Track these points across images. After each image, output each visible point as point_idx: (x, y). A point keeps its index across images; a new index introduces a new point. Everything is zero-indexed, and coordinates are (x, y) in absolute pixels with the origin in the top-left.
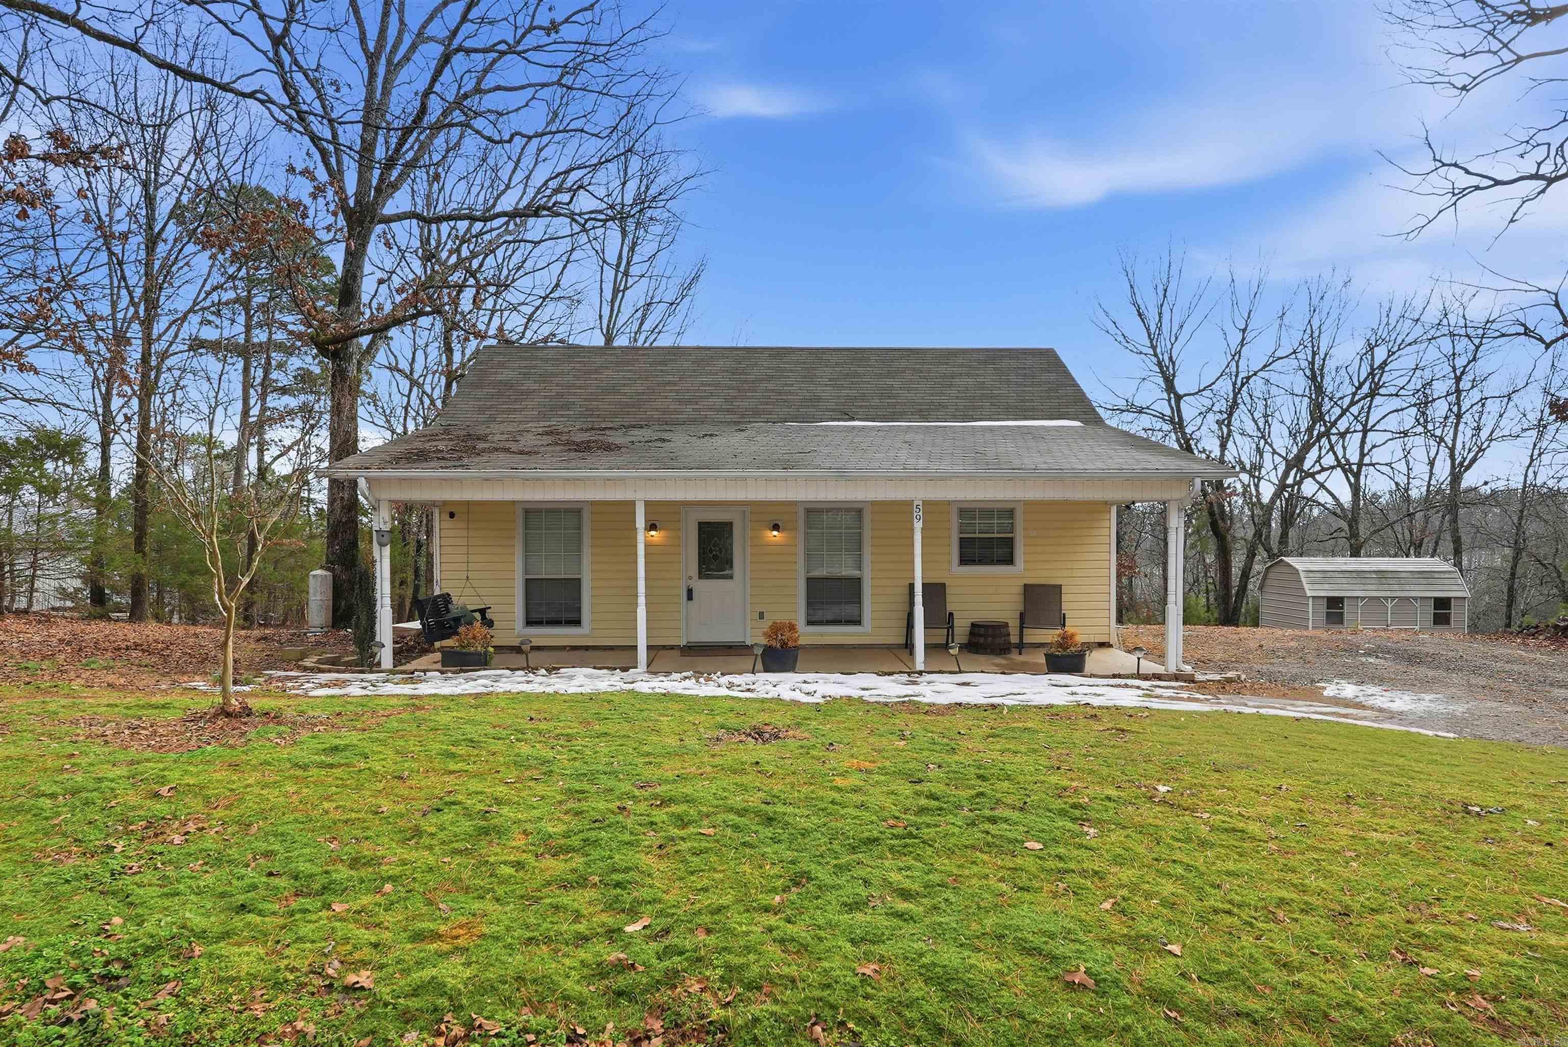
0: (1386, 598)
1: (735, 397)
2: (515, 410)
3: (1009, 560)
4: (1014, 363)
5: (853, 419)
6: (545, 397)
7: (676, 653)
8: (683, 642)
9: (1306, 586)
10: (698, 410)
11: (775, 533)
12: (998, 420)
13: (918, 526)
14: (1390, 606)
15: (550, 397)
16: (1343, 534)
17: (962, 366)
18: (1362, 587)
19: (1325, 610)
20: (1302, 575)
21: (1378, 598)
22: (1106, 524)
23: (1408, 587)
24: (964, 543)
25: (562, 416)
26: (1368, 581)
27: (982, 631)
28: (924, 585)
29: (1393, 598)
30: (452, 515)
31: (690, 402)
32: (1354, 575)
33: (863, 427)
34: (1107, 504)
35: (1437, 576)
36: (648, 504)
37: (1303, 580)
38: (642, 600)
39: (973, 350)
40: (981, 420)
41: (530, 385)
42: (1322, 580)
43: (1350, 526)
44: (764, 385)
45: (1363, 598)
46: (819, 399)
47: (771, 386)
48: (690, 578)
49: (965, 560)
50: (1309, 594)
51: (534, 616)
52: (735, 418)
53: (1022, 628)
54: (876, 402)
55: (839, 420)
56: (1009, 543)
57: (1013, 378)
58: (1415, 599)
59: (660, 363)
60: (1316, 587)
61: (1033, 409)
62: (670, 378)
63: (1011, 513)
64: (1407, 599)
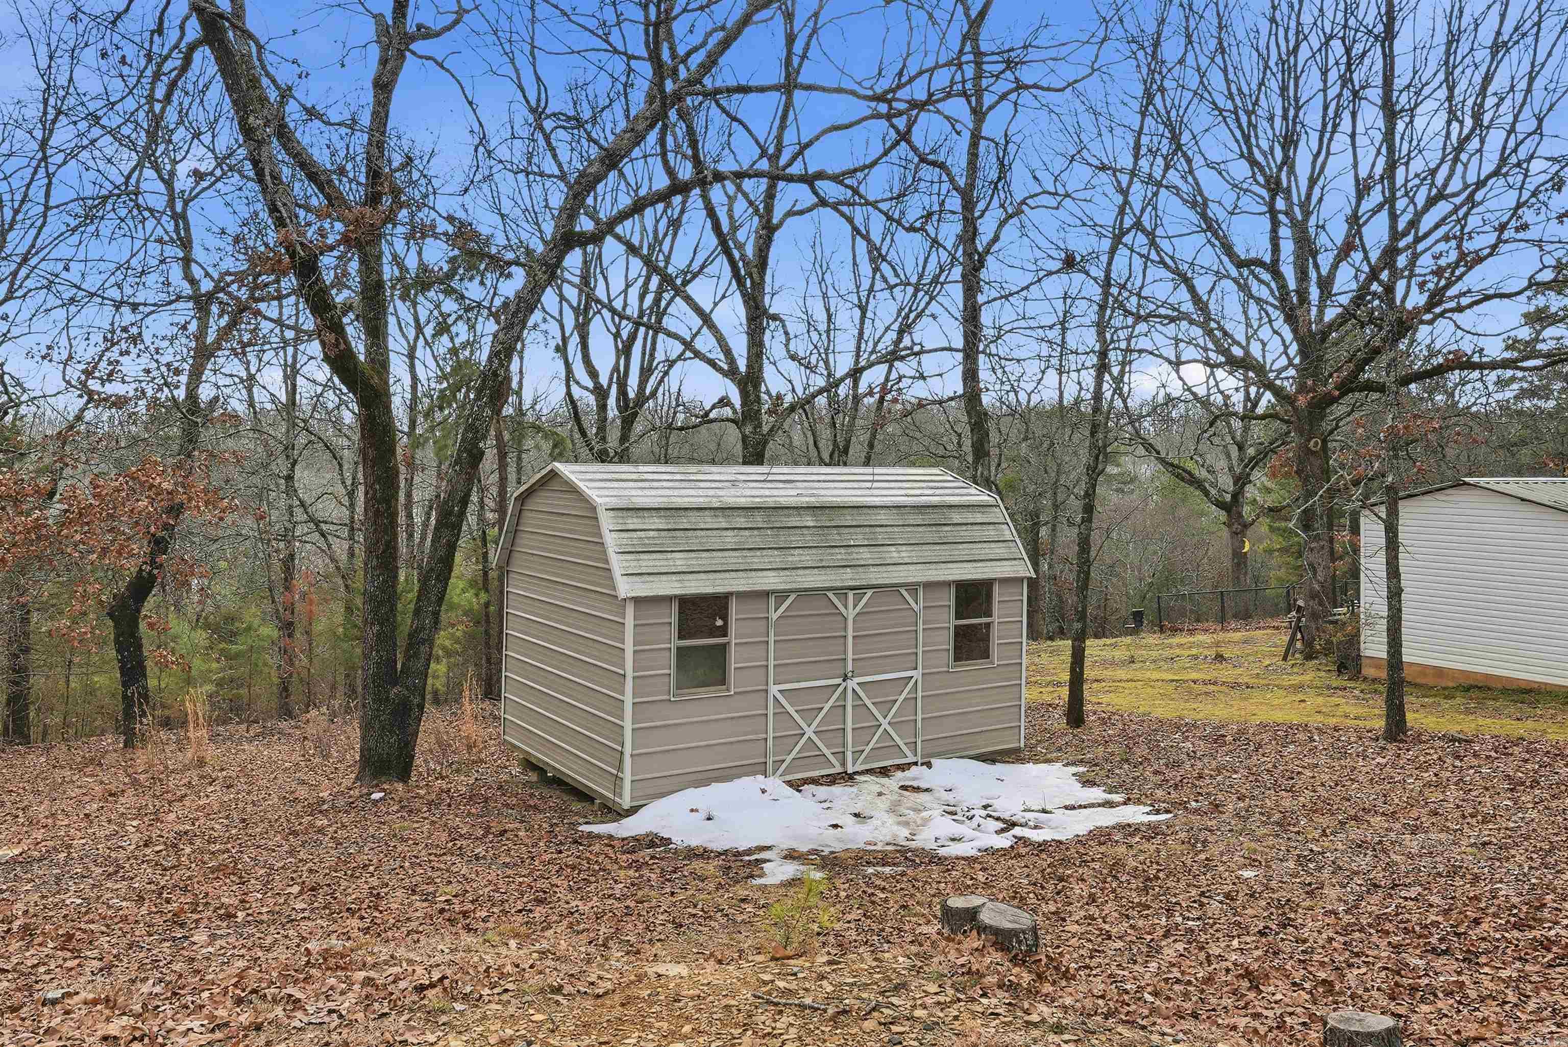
0: (841, 592)
9: (617, 564)
14: (851, 613)
16: (727, 412)
18: (776, 559)
19: (674, 641)
20: (606, 521)
21: (821, 592)
23: (894, 554)
26: (795, 539)
29: (860, 590)
32: (759, 520)
35: (957, 517)
37: (611, 540)
42: (667, 542)
43: (744, 394)
45: (782, 595)
50: (625, 588)
58: (913, 588)
60: (648, 563)
64: (895, 589)
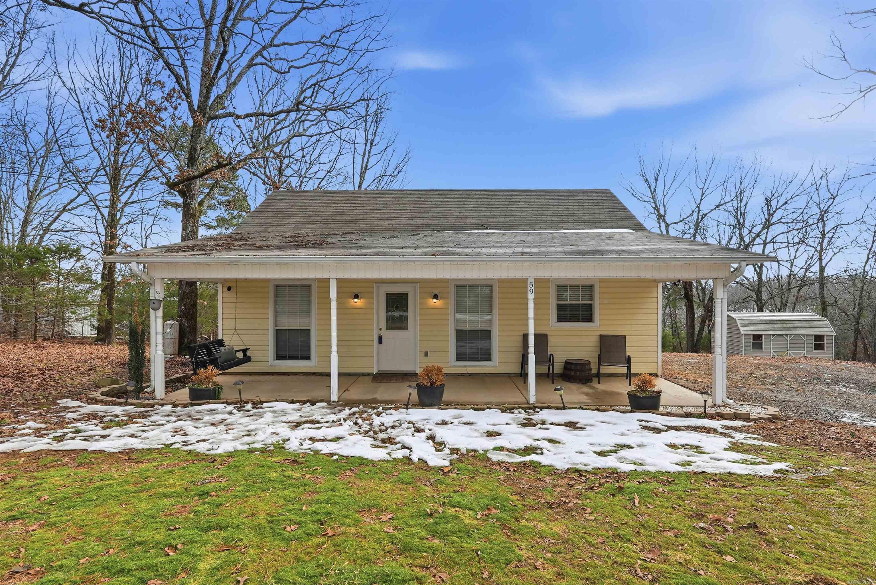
0: (787, 335)
1: (415, 217)
2: (281, 225)
3: (590, 319)
4: (586, 197)
5: (487, 229)
6: (301, 217)
7: (370, 378)
8: (375, 371)
9: (741, 328)
10: (392, 224)
11: (435, 300)
12: (579, 229)
13: (531, 297)
14: (789, 339)
15: (304, 218)
16: (752, 299)
17: (553, 199)
18: (773, 329)
19: (752, 341)
20: (738, 322)
21: (782, 335)
22: (655, 295)
23: (799, 329)
24: (559, 307)
25: (308, 228)
26: (775, 326)
27: (573, 367)
28: (535, 335)
29: (791, 335)
30: (229, 289)
31: (387, 219)
32: (768, 322)
33: (494, 233)
34: (656, 281)
35: (815, 323)
36: (339, 281)
37: (739, 324)
38: (334, 349)
39: (559, 190)
40: (568, 229)
41: (295, 211)
42: (749, 325)
43: (757, 295)
44: (434, 210)
45: (773, 335)
46: (466, 217)
47: (438, 210)
48: (381, 329)
49: (560, 319)
50: (742, 332)
51: (281, 353)
52: (413, 228)
53: (599, 364)
54: (501, 219)
55: (478, 229)
56: (590, 308)
57: (586, 205)
58: (804, 336)
59: (373, 199)
60: (746, 328)
61: (601, 223)
62: (378, 207)
63: (591, 288)
64: (799, 335)
